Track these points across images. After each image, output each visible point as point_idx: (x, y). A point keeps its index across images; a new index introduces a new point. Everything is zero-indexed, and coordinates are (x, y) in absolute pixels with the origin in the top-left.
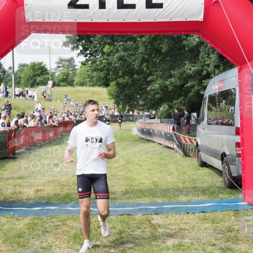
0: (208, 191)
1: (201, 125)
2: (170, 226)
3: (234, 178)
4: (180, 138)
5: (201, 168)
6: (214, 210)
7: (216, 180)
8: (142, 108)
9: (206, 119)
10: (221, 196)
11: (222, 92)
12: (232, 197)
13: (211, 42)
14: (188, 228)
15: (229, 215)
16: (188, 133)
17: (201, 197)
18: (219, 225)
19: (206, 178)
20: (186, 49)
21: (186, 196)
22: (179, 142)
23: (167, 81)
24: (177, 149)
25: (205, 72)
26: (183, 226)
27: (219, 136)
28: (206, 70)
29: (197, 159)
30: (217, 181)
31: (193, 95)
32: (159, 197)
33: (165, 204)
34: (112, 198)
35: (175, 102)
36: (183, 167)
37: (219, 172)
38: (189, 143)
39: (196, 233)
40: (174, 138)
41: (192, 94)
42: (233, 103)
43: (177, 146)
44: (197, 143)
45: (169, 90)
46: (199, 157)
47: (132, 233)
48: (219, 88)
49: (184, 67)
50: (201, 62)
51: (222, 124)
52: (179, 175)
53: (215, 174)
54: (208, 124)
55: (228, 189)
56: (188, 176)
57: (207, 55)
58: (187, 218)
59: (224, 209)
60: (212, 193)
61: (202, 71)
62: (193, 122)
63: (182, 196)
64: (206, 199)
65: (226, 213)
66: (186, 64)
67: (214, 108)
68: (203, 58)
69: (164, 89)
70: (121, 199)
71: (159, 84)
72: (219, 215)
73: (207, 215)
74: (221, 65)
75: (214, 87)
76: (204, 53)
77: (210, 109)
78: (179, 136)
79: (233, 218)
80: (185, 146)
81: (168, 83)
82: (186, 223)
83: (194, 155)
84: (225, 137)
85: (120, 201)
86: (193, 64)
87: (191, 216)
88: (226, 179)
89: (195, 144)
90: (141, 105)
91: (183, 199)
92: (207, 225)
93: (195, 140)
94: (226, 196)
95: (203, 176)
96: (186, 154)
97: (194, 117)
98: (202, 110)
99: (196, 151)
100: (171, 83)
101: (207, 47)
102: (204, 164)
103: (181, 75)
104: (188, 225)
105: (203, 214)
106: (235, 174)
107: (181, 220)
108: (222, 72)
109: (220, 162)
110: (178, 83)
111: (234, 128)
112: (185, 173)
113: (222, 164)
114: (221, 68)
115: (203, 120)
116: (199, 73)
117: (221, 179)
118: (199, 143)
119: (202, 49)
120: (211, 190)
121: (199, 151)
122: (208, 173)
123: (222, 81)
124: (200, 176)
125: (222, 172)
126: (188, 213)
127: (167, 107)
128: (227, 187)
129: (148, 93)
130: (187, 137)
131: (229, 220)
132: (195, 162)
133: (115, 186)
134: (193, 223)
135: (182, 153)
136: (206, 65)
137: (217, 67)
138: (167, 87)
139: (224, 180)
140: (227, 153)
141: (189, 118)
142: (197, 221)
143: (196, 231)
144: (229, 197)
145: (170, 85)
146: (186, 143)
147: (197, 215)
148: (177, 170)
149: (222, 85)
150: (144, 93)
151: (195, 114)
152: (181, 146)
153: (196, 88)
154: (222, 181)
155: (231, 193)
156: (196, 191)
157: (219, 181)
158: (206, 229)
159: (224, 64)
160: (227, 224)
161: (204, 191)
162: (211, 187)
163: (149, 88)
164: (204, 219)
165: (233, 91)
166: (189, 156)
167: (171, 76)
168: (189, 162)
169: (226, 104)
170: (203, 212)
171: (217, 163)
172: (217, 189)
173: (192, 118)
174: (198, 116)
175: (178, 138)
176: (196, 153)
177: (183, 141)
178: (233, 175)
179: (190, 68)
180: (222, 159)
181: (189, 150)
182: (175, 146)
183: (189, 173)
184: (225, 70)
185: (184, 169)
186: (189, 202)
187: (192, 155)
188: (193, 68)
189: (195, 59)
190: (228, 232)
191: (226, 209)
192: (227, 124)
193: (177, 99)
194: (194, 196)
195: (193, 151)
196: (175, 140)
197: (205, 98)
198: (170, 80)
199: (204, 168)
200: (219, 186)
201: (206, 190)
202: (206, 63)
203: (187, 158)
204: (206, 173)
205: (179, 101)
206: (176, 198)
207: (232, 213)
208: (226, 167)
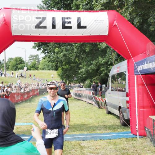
0: (112, 128)
1: (108, 91)
2: (91, 147)
3: (126, 120)
5: (108, 115)
6: (115, 138)
7: (116, 121)
9: (110, 88)
10: (119, 130)
11: (119, 73)
12: (125, 131)
13: (113, 47)
14: (101, 148)
17: (108, 131)
18: (117, 146)
19: (110, 120)
20: (99, 50)
21: (100, 130)
22: (96, 101)
23: (89, 67)
24: (95, 104)
25: (110, 63)
26: (98, 147)
27: (118, 97)
28: (110, 61)
32: (85, 131)
33: (88, 135)
37: (118, 117)
38: (101, 101)
40: (93, 98)
41: (103, 74)
42: (124, 79)
44: (106, 101)
45: (90, 72)
46: (106, 109)
47: (70, 151)
48: (117, 71)
50: (107, 57)
51: (119, 91)
52: (96, 119)
53: (115, 118)
58: (100, 142)
59: (120, 137)
60: (114, 129)
61: (108, 62)
62: (103, 90)
63: (98, 130)
64: (111, 132)
65: (121, 139)
66: (99, 58)
67: (114, 82)
68: (109, 55)
69: (87, 71)
71: (85, 69)
72: (118, 141)
73: (111, 141)
74: (118, 59)
75: (114, 70)
76: (109, 53)
77: (112, 82)
78: (96, 97)
79: (125, 142)
80: (99, 103)
81: (89, 68)
82: (99, 145)
84: (121, 98)
86: (103, 58)
87: (102, 141)
89: (105, 101)
90: (75, 81)
91: (98, 132)
92: (111, 146)
93: (105, 99)
94: (122, 130)
95: (109, 119)
96: (100, 107)
97: (104, 87)
101: (110, 49)
102: (109, 113)
103: (96, 64)
105: (109, 140)
106: (126, 118)
107: (97, 144)
108: (119, 62)
109: (118, 111)
110: (95, 68)
111: (125, 93)
112: (99, 118)
114: (118, 61)
115: (109, 88)
116: (106, 63)
117: (119, 121)
118: (107, 101)
119: (108, 50)
120: (113, 127)
121: (106, 105)
122: (112, 117)
123: (118, 68)
124: (107, 119)
125: (119, 117)
126: (101, 140)
127: (89, 81)
128: (122, 125)
129: (79, 74)
130: (100, 98)
131: (123, 143)
132: (104, 111)
134: (103, 146)
135: (98, 107)
136: (110, 58)
137: (116, 60)
138: (89, 70)
139: (120, 121)
140: (122, 106)
141: (101, 88)
142: (106, 144)
143: (105, 150)
145: (90, 69)
147: (106, 141)
148: (95, 116)
149: (119, 69)
150: (77, 74)
151: (104, 85)
152: (97, 103)
153: (105, 71)
154: (119, 122)
155: (124, 129)
156: (106, 127)
158: (110, 149)
159: (120, 58)
160: (122, 146)
161: (110, 128)
162: (113, 125)
163: (79, 72)
164: (110, 143)
165: (124, 72)
166: (101, 108)
167: (91, 64)
168: (102, 112)
169: (121, 80)
170: (109, 139)
171: (117, 112)
173: (103, 87)
174: (106, 86)
175: (95, 98)
177: (98, 100)
178: (125, 119)
179: (101, 60)
180: (119, 110)
181: (102, 105)
182: (94, 103)
183: (101, 118)
184: (121, 61)
185: (99, 115)
186: (101, 134)
187: (103, 108)
188: (103, 60)
189: (104, 55)
190: (123, 150)
192: (122, 91)
193: (94, 77)
194: (104, 130)
195: (104, 105)
196: (94, 99)
197: (110, 76)
198: (90, 67)
199: (110, 115)
200: (118, 124)
201: (111, 127)
202: (110, 57)
203: (101, 109)
204: (111, 117)
205: (96, 78)
206: (94, 131)
207: (124, 140)
208: (122, 114)
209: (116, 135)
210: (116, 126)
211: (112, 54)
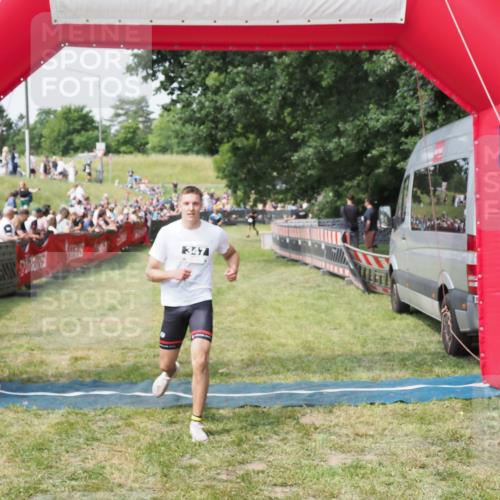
0: (412, 361)
1: (399, 230)
2: (337, 429)
3: (463, 335)
4: (357, 256)
5: (399, 316)
6: (423, 397)
7: (428, 339)
8: (281, 197)
9: (408, 219)
10: (437, 370)
11: (440, 165)
12: (460, 373)
13: (421, 65)
14: (371, 433)
15: (453, 408)
16: (373, 247)
17: (397, 372)
18: (432, 427)
19: (407, 335)
20: (370, 79)
21: (368, 370)
22: (355, 265)
23: (330, 141)
24: (352, 278)
25: (406, 125)
26: (362, 429)
27: (435, 252)
28: (410, 121)
29: (389, 299)
30: (431, 342)
31: (384, 172)
32: (315, 372)
33: (326, 386)
34: (222, 374)
35: (347, 184)
36: (363, 314)
37: (435, 324)
38: (375, 266)
39: (387, 443)
40: (346, 256)
41: (381, 170)
42: (462, 187)
43: (352, 271)
44: (391, 267)
45: (336, 159)
46: (394, 294)
47: (262, 443)
48: (436, 158)
49: (365, 115)
50: (399, 106)
51: (441, 229)
52: (355, 329)
53: (426, 327)
54: (413, 229)
55: (451, 357)
56: (373, 330)
57: (411, 93)
58: (370, 412)
59: (444, 395)
60: (420, 365)
61: (402, 124)
62: (382, 225)
63: (361, 369)
64: (407, 376)
65: (447, 403)
66: (369, 110)
67: (424, 198)
68: (405, 98)
69: (324, 158)
70: (240, 375)
71: (316, 147)
72: (434, 407)
73: (410, 407)
74: (440, 112)
75: (425, 155)
76: (405, 88)
77: (416, 199)
78: (355, 252)
79: (462, 413)
80: (367, 272)
81: (331, 146)
82: (367, 423)
83: (386, 291)
84: (447, 254)
85: (239, 380)
86: (383, 111)
87: (378, 409)
88: (447, 337)
89: (387, 267)
90: (281, 192)
91: (363, 375)
92: (409, 428)
93: (387, 260)
94: (448, 370)
95: (403, 332)
96: (369, 289)
97: (385, 214)
98: (400, 201)
99: (389, 283)
100: (339, 147)
101: (412, 76)
102: (404, 308)
103: (359, 132)
104: (373, 428)
105: (402, 405)
106: (464, 328)
107: (358, 418)
108: (442, 125)
109: (436, 303)
110: (354, 147)
111: (464, 237)
112: (367, 325)
113: (441, 307)
114: (440, 118)
115: (403, 220)
116: (395, 127)
117: (437, 337)
118: (395, 267)
119: (402, 80)
120: (419, 359)
121: (393, 282)
122: (412, 324)
123: (440, 144)
124: (396, 330)
125: (439, 323)
126: (371, 404)
127: (331, 194)
128: (450, 353)
129: (294, 167)
130: (370, 254)
131: (453, 417)
132: (386, 303)
133: (228, 350)
134: (382, 424)
135: (361, 286)
136: (410, 111)
137: (432, 116)
138: (329, 153)
139: (444, 338)
140: (451, 286)
141: (375, 217)
142: (390, 419)
143: (388, 439)
144: (454, 372)
145: (336, 149)
146: (368, 267)
147: (390, 407)
148: (351, 319)
149: (440, 151)
150: (288, 167)
151: (386, 209)
152: (359, 272)
153: (390, 159)
154: (439, 342)
155: (456, 365)
156: (388, 360)
157: (433, 341)
158: (406, 435)
159: (445, 110)
160: (450, 425)
161: (403, 361)
162: (417, 353)
163: (295, 157)
164: (406, 415)
165: (462, 163)
166: (374, 292)
167: (339, 133)
168: (375, 304)
169: (448, 189)
170: (402, 402)
171: (430, 306)
172: (429, 357)
173: (382, 217)
174: (393, 212)
175: (354, 257)
176: (389, 286)
177: (364, 263)
178: (462, 330)
179: (377, 118)
180: (440, 298)
181: (375, 280)
182: (347, 273)
183: (374, 325)
184: (448, 121)
185: (365, 317)
186: (374, 383)
187: (380, 289)
188: (384, 118)
189: (387, 100)
190: (451, 440)
191: (447, 397)
192: (450, 229)
193: (350, 180)
194: (385, 370)
195: (383, 281)
196: (347, 259)
197: (408, 177)
198: (336, 140)
199: (405, 316)
200: (433, 350)
201: (407, 359)
202: (408, 107)
203: (372, 295)
204: (408, 324)
205: (355, 182)
206: (348, 373)
207: (458, 404)
208: (449, 314)
209: (429, 389)
210: (429, 354)
211: (415, 93)
